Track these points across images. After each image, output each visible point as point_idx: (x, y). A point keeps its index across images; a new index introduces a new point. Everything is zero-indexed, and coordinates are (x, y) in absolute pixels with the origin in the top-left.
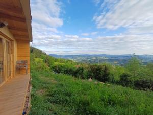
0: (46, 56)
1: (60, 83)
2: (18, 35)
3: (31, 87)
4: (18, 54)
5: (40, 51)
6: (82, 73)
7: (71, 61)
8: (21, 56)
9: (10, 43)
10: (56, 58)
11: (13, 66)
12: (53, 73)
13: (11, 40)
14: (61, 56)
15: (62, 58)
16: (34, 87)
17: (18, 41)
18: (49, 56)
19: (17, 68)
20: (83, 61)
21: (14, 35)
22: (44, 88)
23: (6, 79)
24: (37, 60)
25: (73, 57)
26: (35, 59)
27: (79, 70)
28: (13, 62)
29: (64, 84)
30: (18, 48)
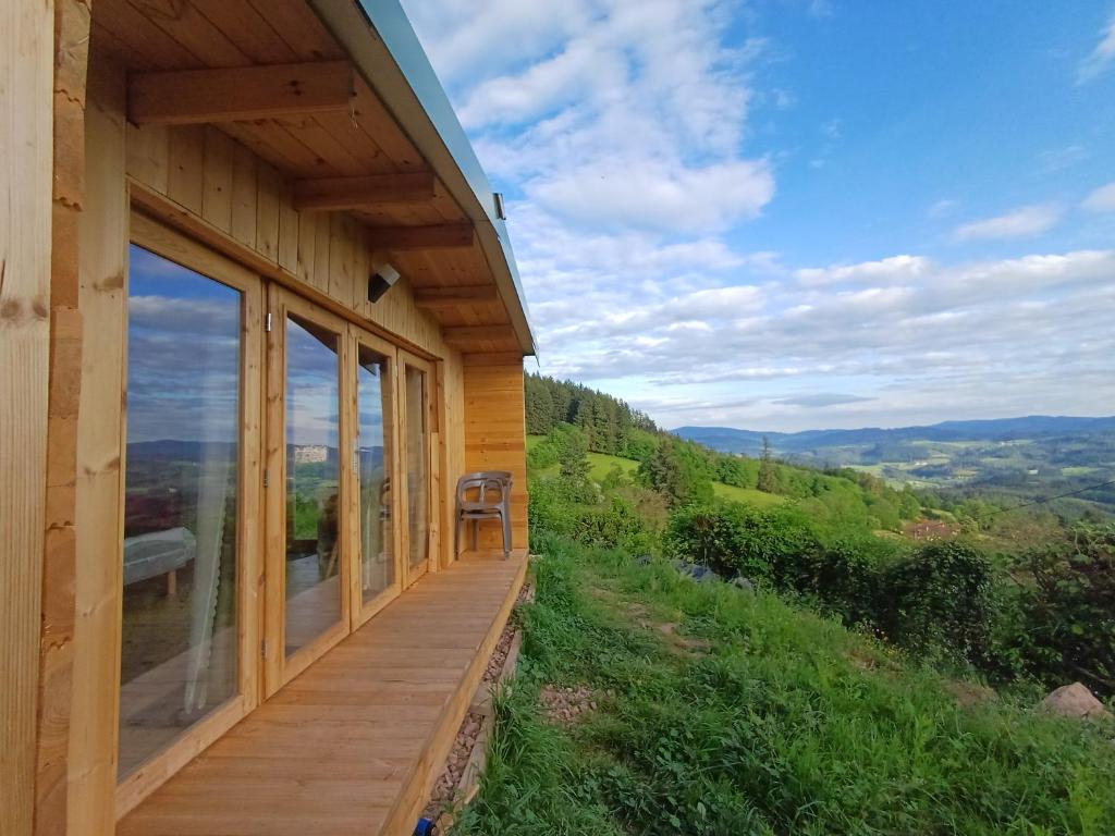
0: (656, 442)
1: (718, 663)
2: (462, 325)
3: (514, 652)
4: (468, 435)
5: (621, 411)
6: (970, 610)
7: (865, 482)
8: (482, 448)
9: (428, 379)
10: (723, 451)
11: (442, 502)
12: (680, 571)
13: (433, 360)
14: (766, 439)
15: (776, 453)
16: (531, 650)
17: (468, 359)
18: (673, 440)
19: (460, 512)
20: (996, 479)
21: (445, 330)
22: (595, 675)
23: (404, 577)
24: (601, 466)
25: (878, 443)
26: (590, 458)
27: (925, 573)
28: (441, 480)
29: (751, 685)
30: (469, 401)
